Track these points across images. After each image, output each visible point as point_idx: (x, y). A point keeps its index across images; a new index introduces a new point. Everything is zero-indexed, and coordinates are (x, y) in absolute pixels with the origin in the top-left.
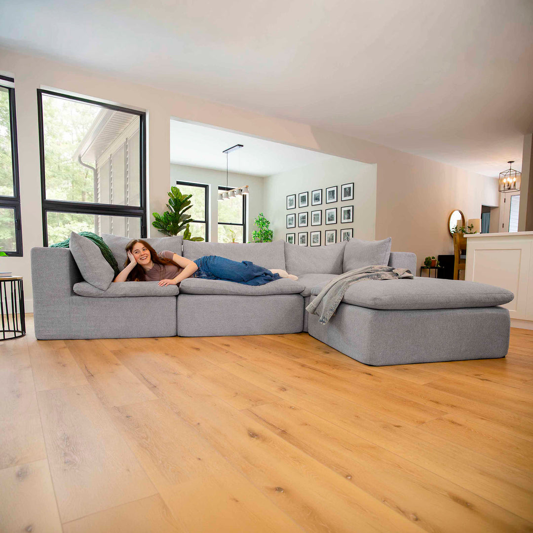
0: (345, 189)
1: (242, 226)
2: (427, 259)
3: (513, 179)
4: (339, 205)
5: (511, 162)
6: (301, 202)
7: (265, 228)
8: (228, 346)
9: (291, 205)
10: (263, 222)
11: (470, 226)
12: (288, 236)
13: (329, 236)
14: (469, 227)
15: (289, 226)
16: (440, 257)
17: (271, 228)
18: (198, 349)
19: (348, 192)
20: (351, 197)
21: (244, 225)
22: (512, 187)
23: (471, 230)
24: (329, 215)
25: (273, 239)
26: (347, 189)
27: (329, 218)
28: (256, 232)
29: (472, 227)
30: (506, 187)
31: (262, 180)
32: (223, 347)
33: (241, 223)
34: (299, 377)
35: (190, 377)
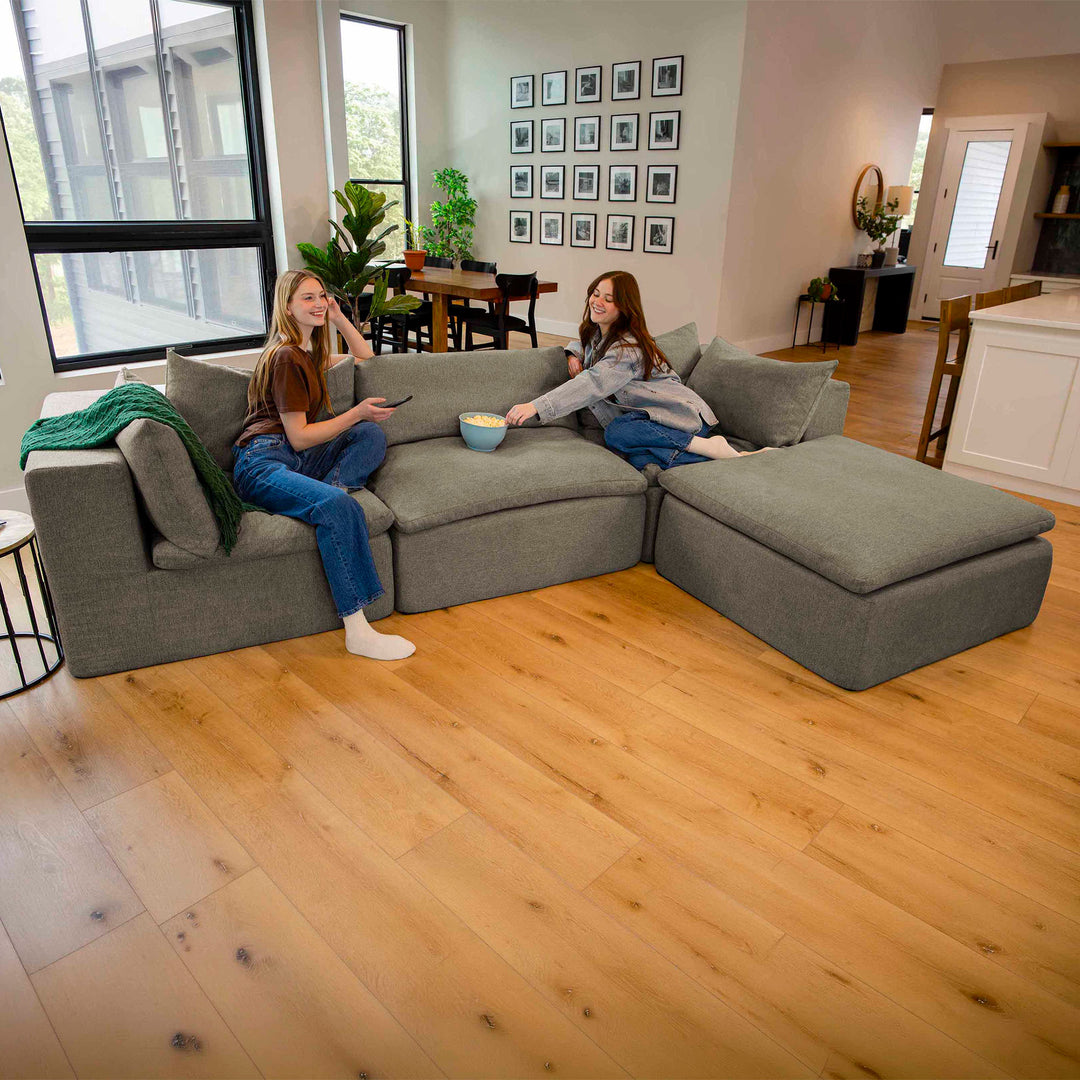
1: (402, 187)
2: (814, 282)
7: (461, 195)
8: (602, 617)
10: (453, 180)
11: (893, 203)
12: (515, 216)
13: (618, 228)
14: (890, 205)
15: (515, 193)
17: (472, 194)
20: (673, 144)
21: (406, 182)
23: (893, 210)
24: (617, 178)
25: (475, 220)
28: (439, 203)
29: (897, 203)
32: (600, 625)
33: (400, 178)
34: (813, 723)
35: (630, 750)
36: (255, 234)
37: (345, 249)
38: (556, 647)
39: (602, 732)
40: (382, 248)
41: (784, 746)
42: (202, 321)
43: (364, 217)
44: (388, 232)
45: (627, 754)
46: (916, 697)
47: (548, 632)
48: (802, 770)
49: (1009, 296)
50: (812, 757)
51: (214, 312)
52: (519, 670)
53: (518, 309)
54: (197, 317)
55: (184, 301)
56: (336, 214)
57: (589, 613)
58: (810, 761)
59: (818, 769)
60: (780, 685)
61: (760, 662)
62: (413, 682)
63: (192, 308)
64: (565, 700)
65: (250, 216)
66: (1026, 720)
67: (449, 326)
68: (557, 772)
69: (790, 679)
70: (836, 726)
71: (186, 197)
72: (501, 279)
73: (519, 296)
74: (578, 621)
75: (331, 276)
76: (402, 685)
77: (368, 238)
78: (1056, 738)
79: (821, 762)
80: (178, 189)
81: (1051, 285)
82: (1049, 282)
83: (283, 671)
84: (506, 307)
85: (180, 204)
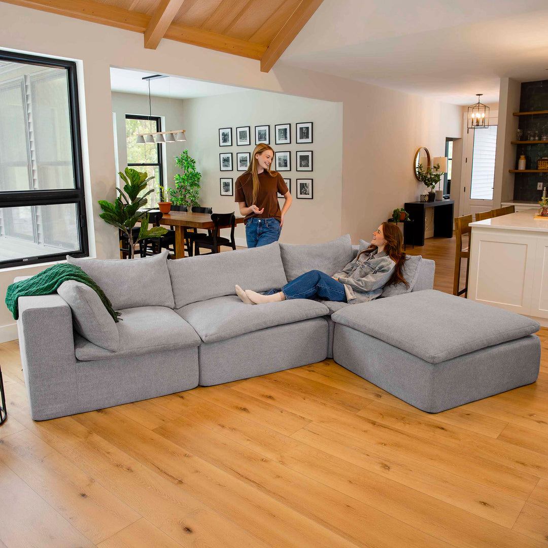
0: (301, 129)
1: (158, 166)
3: (481, 114)
4: (293, 147)
5: (479, 95)
6: (240, 138)
7: (190, 170)
8: (270, 397)
9: (225, 140)
10: (187, 161)
11: (436, 166)
12: (223, 181)
14: (435, 167)
15: (223, 168)
16: (408, 206)
17: (198, 169)
18: (245, 409)
19: (304, 133)
20: (309, 140)
21: (160, 164)
22: (481, 123)
23: (437, 170)
24: (279, 159)
25: (200, 184)
26: (304, 129)
27: (279, 163)
28: (179, 175)
29: (439, 166)
30: (475, 123)
31: (182, 104)
32: (269, 401)
33: (156, 162)
34: (385, 445)
35: (283, 463)
36: (75, 196)
37: (124, 202)
38: (244, 414)
39: (268, 455)
40: (145, 202)
41: (368, 457)
42: (41, 245)
43: (136, 185)
44: (148, 193)
45: (281, 466)
46: (443, 429)
47: (240, 406)
48: (377, 468)
49: (495, 214)
50: (384, 462)
51: (49, 240)
52: (223, 426)
53: (225, 233)
54: (39, 243)
55: (31, 234)
56: (120, 184)
57: (263, 396)
58: (382, 464)
59: (386, 467)
60: (368, 427)
61: (358, 416)
62: (163, 435)
63: (36, 238)
64: (248, 440)
65: (72, 186)
66: (502, 437)
67: (185, 245)
68: (242, 476)
69: (374, 423)
70: (397, 445)
71: (36, 177)
72: (215, 217)
73: (225, 226)
74: (257, 400)
75: (117, 218)
76: (157, 437)
77: (138, 197)
78: (516, 444)
79: (388, 464)
80: (31, 173)
81: (519, 208)
82: (518, 206)
83: (90, 433)
84: (218, 232)
85: (32, 181)
